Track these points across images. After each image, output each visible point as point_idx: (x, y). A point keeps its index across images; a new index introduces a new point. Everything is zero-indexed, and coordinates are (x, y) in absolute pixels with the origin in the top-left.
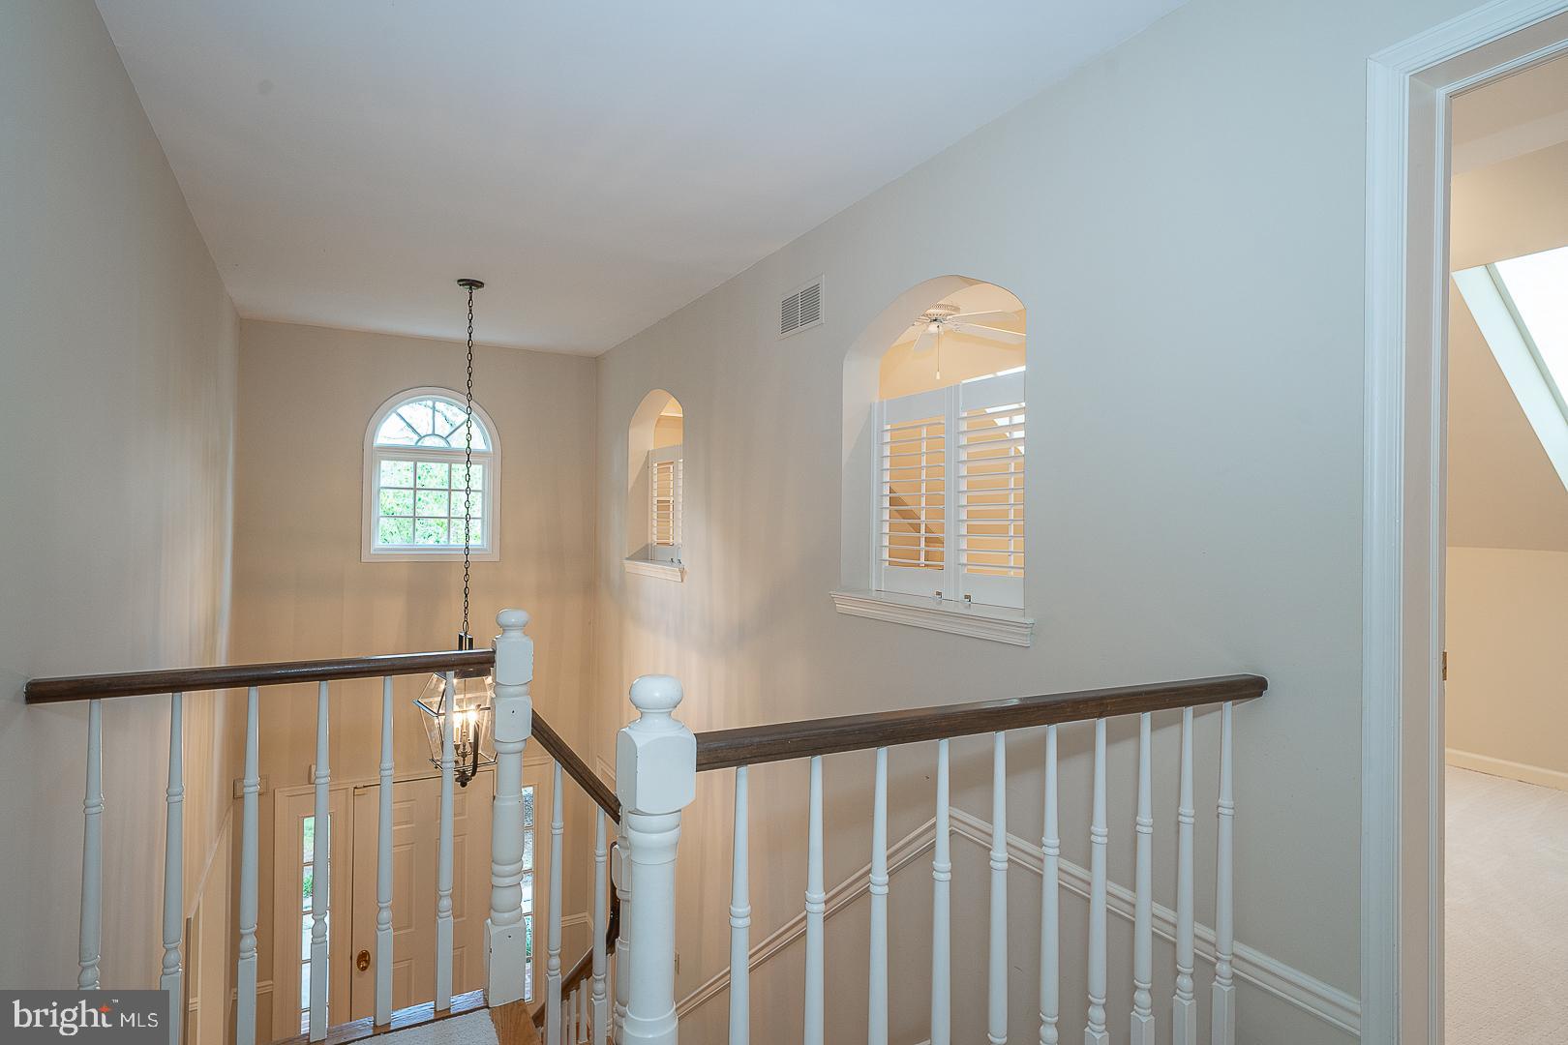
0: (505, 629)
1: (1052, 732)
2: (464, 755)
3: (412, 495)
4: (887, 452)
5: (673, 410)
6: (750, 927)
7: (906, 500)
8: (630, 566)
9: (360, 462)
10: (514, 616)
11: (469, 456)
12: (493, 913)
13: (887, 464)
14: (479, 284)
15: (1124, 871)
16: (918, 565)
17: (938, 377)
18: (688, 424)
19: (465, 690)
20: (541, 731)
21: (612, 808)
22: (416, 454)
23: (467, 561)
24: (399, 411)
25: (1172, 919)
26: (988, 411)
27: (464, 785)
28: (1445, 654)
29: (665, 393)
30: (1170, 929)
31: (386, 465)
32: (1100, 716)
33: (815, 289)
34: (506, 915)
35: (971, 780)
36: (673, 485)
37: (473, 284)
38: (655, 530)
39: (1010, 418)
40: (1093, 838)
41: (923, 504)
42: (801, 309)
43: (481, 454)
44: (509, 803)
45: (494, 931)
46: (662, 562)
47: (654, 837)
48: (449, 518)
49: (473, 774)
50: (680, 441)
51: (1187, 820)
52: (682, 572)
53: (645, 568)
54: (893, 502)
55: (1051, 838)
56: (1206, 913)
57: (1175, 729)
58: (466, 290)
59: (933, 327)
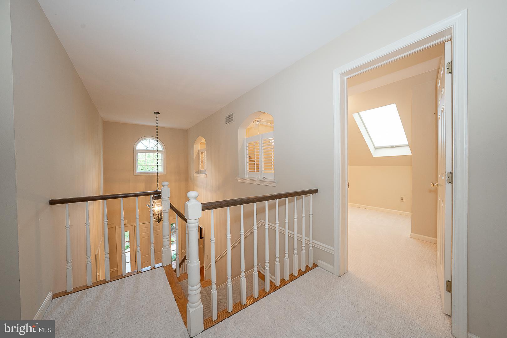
0: (163, 186)
1: (277, 201)
2: (159, 216)
3: (145, 161)
4: (248, 148)
5: (203, 141)
6: (215, 242)
7: (252, 158)
8: (195, 175)
9: (133, 153)
10: (165, 183)
11: (157, 152)
12: (163, 247)
13: (248, 151)
14: (159, 113)
15: (291, 228)
16: (254, 171)
17: (259, 133)
18: (207, 144)
19: (158, 202)
20: (172, 207)
21: (186, 220)
22: (146, 151)
23: (158, 174)
24: (142, 142)
25: (301, 237)
26: (268, 139)
27: (159, 223)
28: (348, 183)
29: (201, 137)
30: (301, 239)
31: (139, 154)
32: (286, 197)
33: (232, 114)
34: (166, 247)
35: (261, 211)
36: (204, 157)
37: (157, 113)
38: (200, 167)
39: (272, 140)
40: (286, 221)
41: (255, 159)
42: (229, 119)
43: (160, 151)
44: (166, 223)
45: (163, 250)
46: (203, 173)
47: (193, 225)
48: (154, 165)
49: (161, 220)
50: (205, 148)
51: (304, 217)
52: (206, 175)
53: (198, 175)
54: (249, 158)
55: (277, 222)
56: (307, 235)
57: (302, 199)
58: (156, 114)
59: (257, 123)
